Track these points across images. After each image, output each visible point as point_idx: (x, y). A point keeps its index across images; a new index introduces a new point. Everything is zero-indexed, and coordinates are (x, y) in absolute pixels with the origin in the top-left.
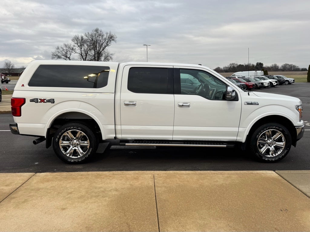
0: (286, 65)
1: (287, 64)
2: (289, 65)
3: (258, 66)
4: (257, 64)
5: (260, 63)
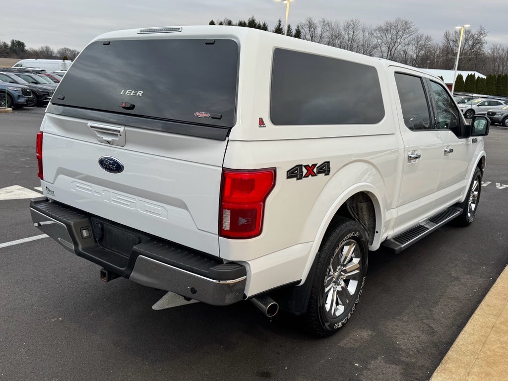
0: (66, 50)
1: (68, 49)
2: (70, 50)
3: (16, 46)
4: (13, 42)
5: (19, 42)
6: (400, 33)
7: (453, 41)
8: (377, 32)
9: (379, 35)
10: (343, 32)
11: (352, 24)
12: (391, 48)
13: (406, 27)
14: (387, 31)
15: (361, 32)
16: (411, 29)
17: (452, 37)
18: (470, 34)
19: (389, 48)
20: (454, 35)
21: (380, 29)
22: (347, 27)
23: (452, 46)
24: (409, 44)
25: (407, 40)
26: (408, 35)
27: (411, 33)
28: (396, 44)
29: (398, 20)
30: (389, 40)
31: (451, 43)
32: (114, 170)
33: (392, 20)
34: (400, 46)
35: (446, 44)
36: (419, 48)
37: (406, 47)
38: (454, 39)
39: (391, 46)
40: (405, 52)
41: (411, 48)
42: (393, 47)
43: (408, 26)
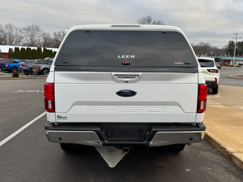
6: (35, 31)
7: (58, 36)
8: (23, 31)
9: (25, 32)
10: (5, 29)
11: (9, 26)
12: (32, 38)
13: (37, 29)
14: (28, 30)
15: (15, 30)
16: (40, 29)
17: (57, 34)
18: (65, 33)
19: (31, 38)
20: (58, 33)
21: (25, 29)
22: (7, 27)
23: (58, 38)
24: (40, 37)
25: (39, 35)
26: (39, 33)
27: (40, 32)
28: (34, 37)
29: (33, 25)
30: (31, 34)
31: (57, 37)
32: (130, 95)
33: (30, 25)
34: (36, 38)
35: (55, 37)
36: (45, 39)
37: (39, 38)
38: (58, 35)
39: (32, 37)
40: (39, 40)
41: (41, 39)
42: (33, 38)
43: (38, 28)
